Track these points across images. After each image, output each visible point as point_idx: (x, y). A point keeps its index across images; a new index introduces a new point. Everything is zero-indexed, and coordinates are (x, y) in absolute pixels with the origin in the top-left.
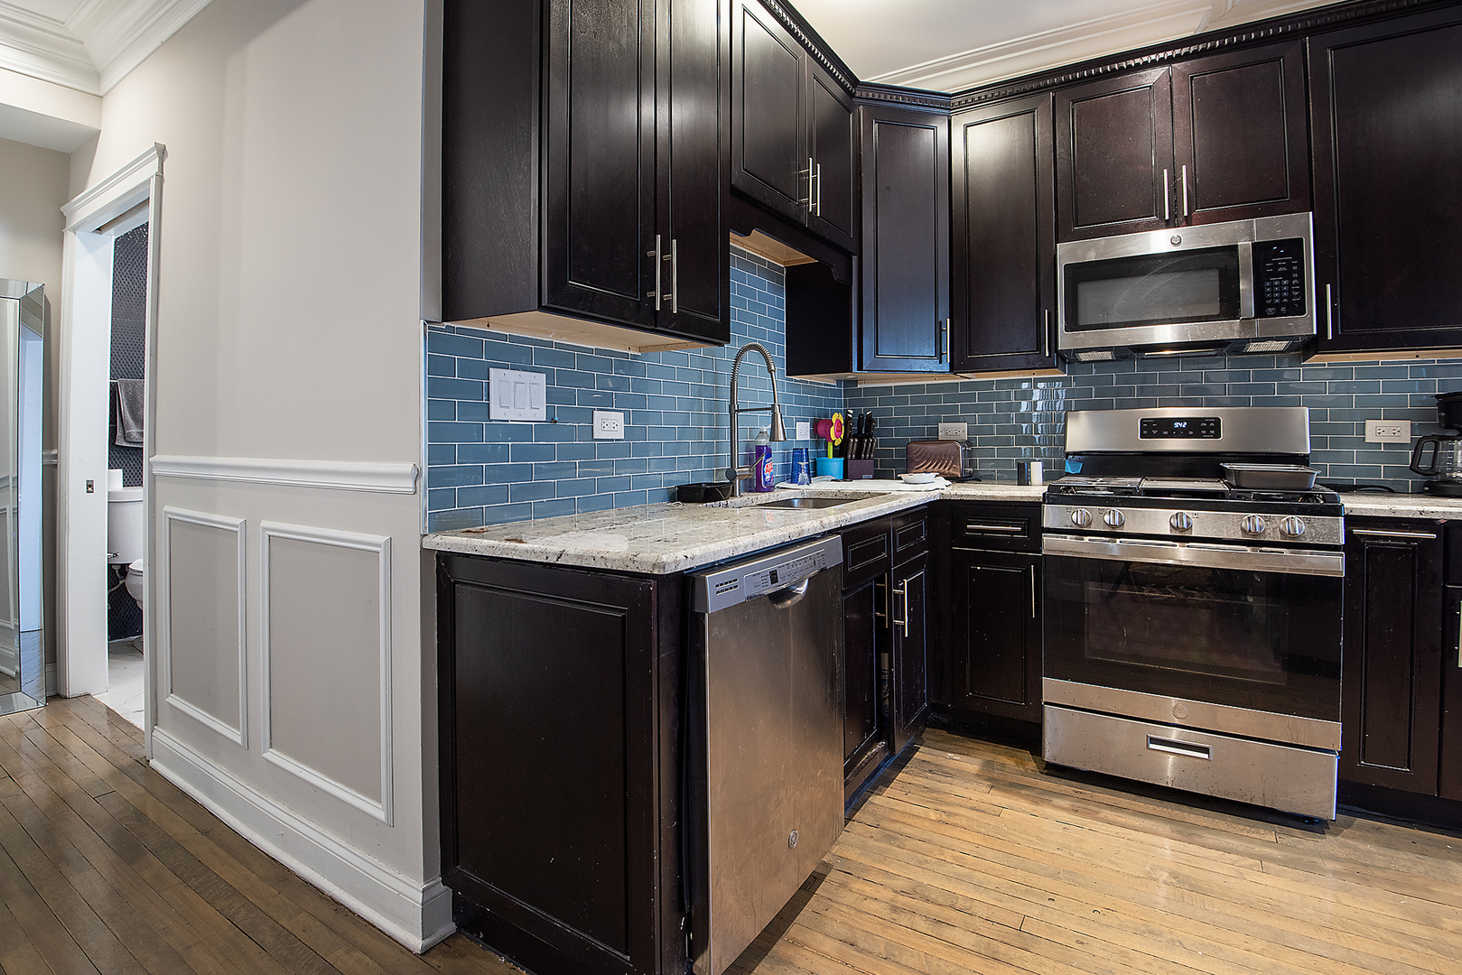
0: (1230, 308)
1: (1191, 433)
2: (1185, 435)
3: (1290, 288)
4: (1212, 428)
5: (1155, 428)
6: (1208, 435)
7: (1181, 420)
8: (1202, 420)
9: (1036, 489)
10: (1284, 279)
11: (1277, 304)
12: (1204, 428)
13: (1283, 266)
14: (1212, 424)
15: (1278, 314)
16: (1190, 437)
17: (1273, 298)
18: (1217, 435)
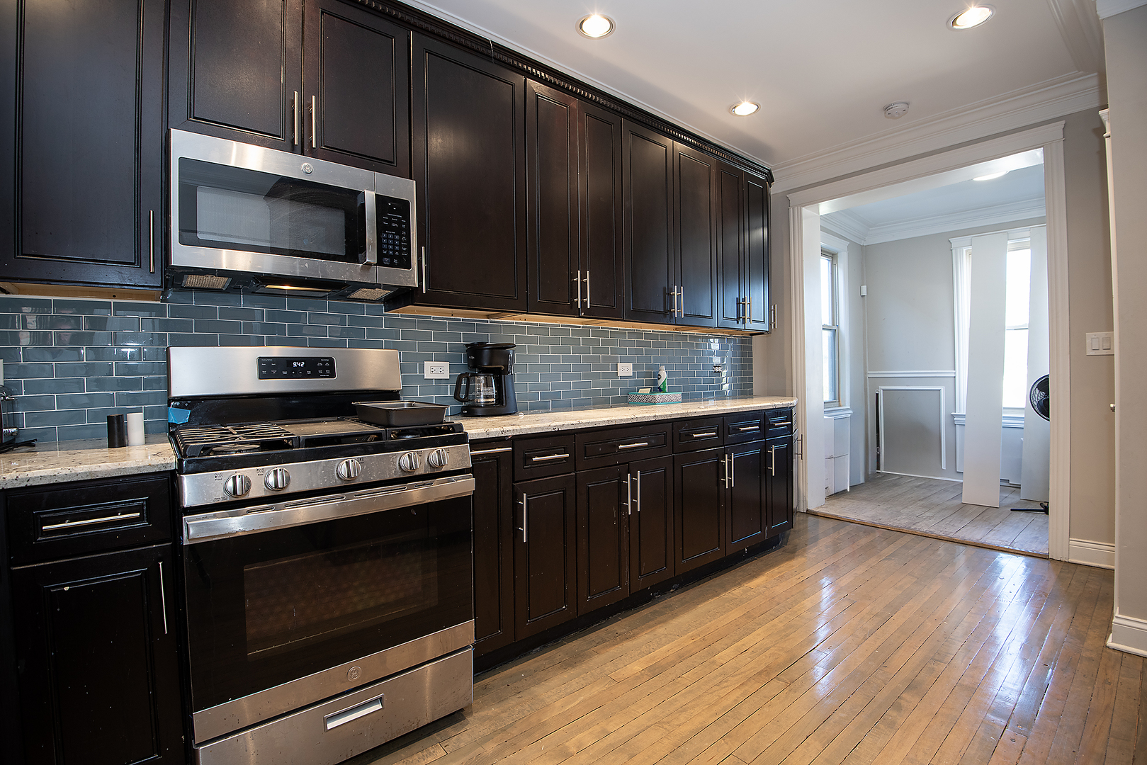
0: (354, 251)
1: (309, 373)
2: (305, 376)
3: (400, 243)
4: (328, 368)
5: (274, 368)
6: (324, 375)
7: (299, 359)
8: (318, 359)
9: (161, 456)
10: (396, 234)
11: (391, 255)
12: (320, 368)
13: (395, 222)
14: (327, 364)
15: (392, 265)
16: (309, 376)
17: (388, 249)
18: (332, 375)
